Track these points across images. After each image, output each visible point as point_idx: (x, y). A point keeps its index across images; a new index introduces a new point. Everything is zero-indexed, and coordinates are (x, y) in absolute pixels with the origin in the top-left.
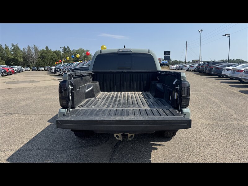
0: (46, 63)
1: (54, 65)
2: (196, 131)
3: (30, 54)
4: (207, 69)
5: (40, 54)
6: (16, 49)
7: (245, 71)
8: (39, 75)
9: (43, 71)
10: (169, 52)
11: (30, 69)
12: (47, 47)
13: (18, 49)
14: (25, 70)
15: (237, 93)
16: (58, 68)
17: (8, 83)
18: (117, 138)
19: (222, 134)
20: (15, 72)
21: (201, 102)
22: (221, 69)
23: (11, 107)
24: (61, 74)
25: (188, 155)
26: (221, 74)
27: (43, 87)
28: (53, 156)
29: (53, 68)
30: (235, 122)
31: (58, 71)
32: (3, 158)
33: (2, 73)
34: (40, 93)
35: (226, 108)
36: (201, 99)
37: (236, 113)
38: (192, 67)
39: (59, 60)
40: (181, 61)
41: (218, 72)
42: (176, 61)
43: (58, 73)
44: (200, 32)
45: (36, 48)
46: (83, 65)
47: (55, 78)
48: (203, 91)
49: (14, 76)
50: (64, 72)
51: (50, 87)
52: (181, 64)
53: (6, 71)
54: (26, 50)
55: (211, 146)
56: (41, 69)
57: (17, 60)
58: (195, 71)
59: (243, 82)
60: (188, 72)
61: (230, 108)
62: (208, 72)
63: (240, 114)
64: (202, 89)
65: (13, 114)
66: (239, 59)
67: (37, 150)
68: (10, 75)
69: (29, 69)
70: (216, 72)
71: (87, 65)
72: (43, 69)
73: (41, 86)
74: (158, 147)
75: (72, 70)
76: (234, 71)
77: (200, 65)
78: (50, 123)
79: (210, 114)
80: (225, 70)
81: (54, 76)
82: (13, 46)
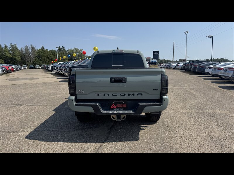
0: (43, 62)
1: (50, 64)
2: (177, 117)
3: (27, 54)
4: (192, 67)
5: (36, 53)
6: (14, 48)
7: (224, 69)
8: (37, 73)
9: (40, 69)
10: (158, 52)
11: (28, 67)
12: (43, 47)
13: (16, 49)
14: (23, 68)
15: (216, 89)
16: (55, 67)
17: (10, 80)
18: (113, 119)
19: (198, 119)
20: (15, 70)
21: (183, 95)
22: (205, 67)
23: (18, 100)
24: (58, 72)
25: (168, 134)
26: (204, 72)
27: (43, 83)
28: (61, 135)
29: (50, 66)
30: (210, 111)
31: (55, 69)
32: (22, 136)
33: (3, 71)
34: (41, 88)
35: (204, 100)
36: (184, 93)
37: (212, 104)
38: (179, 65)
39: (55, 59)
40: (169, 60)
41: (202, 70)
42: (164, 60)
43: (55, 71)
44: (186, 33)
45: (33, 48)
46: (78, 64)
47: (52, 76)
48: (187, 87)
49: (13, 73)
50: (60, 70)
51: (49, 83)
52: (169, 63)
53: (6, 69)
54: (24, 50)
55: (188, 128)
56: (37, 67)
57: (15, 59)
58: (181, 69)
59: (223, 79)
60: (175, 70)
61: (208, 100)
62: (193, 70)
63: (215, 105)
64: (186, 85)
65: (21, 105)
66: (223, 58)
67: (48, 131)
68: (10, 73)
69: (26, 68)
70: (199, 70)
71: (82, 64)
72: (40, 67)
73: (41, 82)
74: (145, 128)
75: (69, 68)
76: (215, 69)
77: (186, 63)
78: (55, 112)
79: (190, 104)
80: (207, 68)
81: (51, 74)
82: (12, 45)
